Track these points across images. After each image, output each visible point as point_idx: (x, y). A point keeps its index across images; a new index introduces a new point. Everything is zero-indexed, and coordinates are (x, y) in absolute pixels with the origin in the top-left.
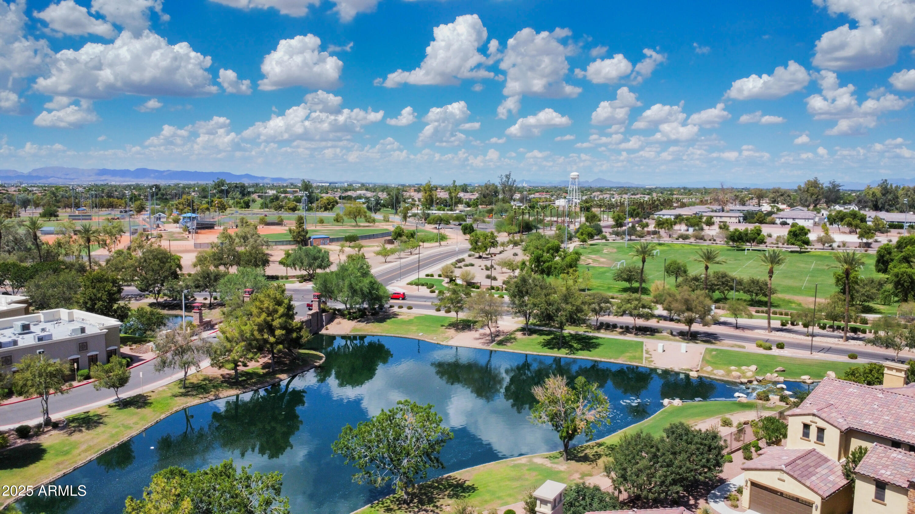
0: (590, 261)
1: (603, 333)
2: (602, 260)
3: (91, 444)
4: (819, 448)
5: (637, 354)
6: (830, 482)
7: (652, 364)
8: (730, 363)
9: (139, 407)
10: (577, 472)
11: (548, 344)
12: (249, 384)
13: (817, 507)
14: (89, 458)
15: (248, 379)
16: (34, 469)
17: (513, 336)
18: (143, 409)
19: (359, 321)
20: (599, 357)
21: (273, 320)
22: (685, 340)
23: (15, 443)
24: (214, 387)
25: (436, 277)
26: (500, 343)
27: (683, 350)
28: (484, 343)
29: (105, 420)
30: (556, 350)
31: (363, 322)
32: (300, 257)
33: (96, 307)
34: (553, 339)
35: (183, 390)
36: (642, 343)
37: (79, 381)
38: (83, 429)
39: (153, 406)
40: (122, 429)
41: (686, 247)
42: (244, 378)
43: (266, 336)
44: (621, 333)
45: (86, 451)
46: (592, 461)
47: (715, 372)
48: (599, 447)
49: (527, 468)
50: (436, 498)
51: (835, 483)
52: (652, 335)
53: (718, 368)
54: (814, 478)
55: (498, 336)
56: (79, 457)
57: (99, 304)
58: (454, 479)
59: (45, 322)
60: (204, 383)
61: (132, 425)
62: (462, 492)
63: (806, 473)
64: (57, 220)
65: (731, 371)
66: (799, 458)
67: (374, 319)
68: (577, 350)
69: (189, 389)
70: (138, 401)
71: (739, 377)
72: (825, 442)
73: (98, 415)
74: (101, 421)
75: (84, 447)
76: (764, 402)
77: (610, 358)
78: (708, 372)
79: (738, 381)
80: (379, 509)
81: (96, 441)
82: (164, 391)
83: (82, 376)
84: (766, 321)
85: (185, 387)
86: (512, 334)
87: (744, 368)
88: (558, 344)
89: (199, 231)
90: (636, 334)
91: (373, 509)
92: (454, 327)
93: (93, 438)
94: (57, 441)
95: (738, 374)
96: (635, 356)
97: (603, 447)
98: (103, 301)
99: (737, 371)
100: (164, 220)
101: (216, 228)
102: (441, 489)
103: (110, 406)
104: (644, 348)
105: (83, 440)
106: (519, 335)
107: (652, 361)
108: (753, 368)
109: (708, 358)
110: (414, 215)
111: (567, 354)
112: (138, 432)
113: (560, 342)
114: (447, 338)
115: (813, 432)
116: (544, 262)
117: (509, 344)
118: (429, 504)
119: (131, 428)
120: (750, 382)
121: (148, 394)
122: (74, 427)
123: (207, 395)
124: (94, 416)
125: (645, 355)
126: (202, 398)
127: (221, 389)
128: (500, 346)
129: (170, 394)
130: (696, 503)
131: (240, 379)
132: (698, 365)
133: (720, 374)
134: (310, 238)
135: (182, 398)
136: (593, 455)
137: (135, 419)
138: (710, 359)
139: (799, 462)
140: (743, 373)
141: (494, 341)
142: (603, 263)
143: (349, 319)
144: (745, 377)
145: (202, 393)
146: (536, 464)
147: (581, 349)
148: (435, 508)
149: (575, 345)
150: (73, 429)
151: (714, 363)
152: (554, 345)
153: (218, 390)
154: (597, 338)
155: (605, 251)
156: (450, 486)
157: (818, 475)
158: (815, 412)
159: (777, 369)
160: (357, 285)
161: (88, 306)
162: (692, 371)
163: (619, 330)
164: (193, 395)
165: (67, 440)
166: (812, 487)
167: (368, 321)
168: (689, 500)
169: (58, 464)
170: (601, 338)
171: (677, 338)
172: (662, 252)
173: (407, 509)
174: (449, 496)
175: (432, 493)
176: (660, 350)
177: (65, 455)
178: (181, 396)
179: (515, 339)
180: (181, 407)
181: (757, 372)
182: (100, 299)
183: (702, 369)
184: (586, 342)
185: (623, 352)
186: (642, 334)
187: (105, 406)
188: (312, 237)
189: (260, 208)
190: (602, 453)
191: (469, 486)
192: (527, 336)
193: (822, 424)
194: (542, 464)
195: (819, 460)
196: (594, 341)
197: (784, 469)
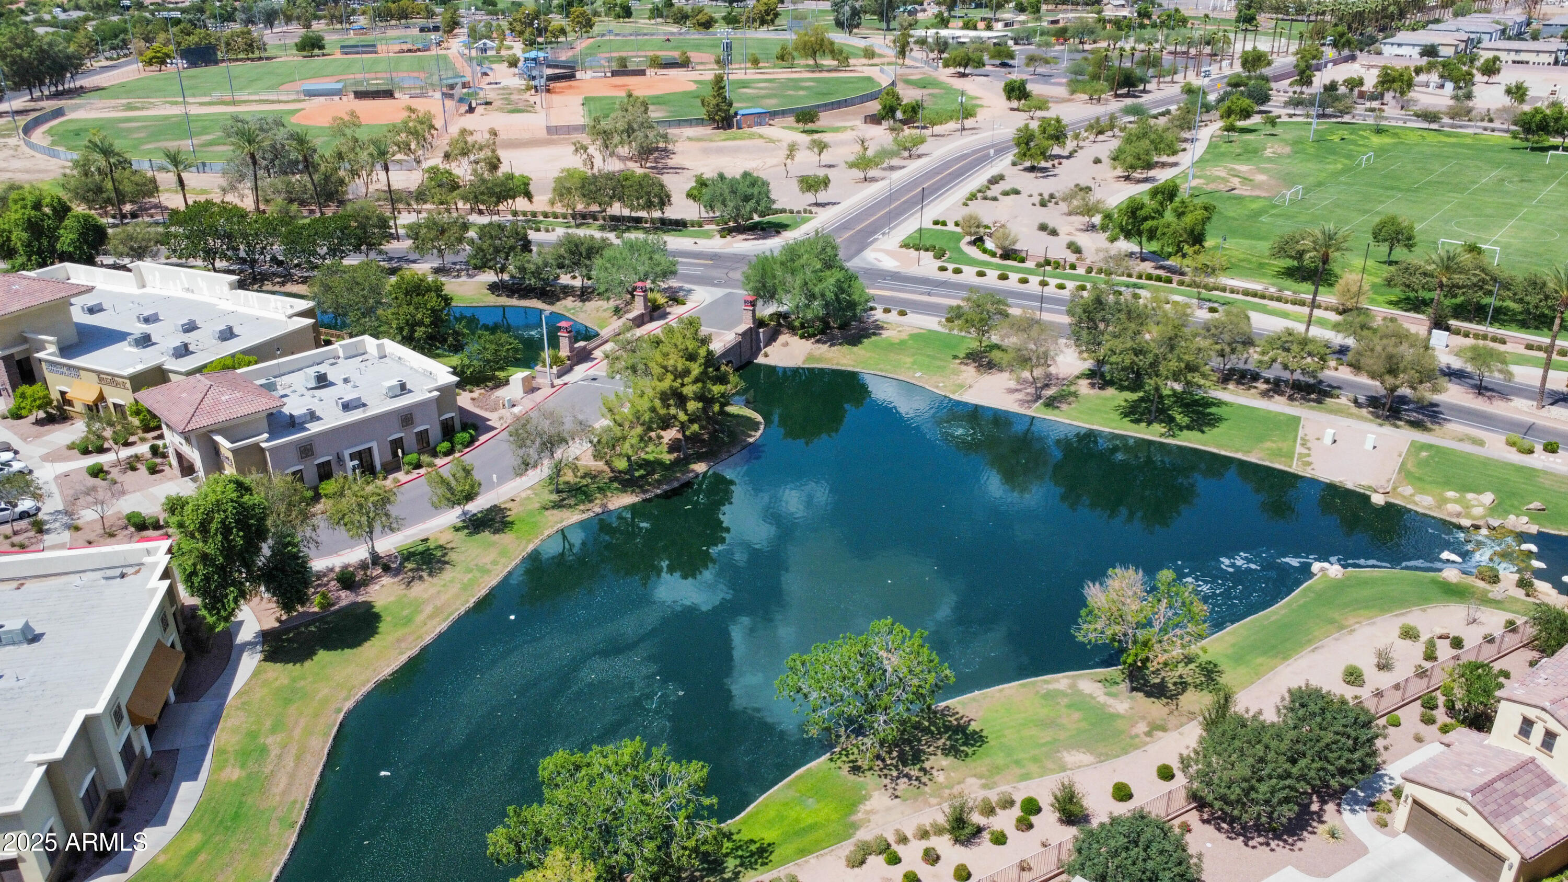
0: (1236, 182)
1: (1232, 392)
2: (1261, 178)
3: (438, 603)
4: (1542, 759)
5: (1285, 446)
6: (1544, 828)
7: (1309, 469)
8: (1448, 483)
9: (496, 531)
10: (1143, 718)
11: (1133, 413)
12: (649, 484)
13: (1511, 867)
14: (437, 631)
15: (648, 474)
16: (370, 648)
17: (1073, 389)
18: (503, 535)
19: (818, 341)
20: (1218, 447)
21: (683, 385)
22: (1378, 417)
23: (339, 598)
24: (600, 489)
25: (951, 227)
26: (1051, 403)
27: (1370, 440)
28: (1022, 402)
29: (452, 556)
30: (1144, 425)
31: (825, 343)
32: (721, 195)
33: (416, 335)
34: (1142, 400)
35: (555, 497)
36: (1297, 420)
37: (408, 473)
38: (425, 574)
39: (515, 527)
40: (478, 575)
41: (1431, 138)
42: (642, 472)
43: (673, 411)
44: (1265, 394)
45: (431, 617)
46: (1171, 698)
47: (1417, 498)
48: (1186, 664)
49: (1066, 701)
50: (924, 753)
51: (1551, 830)
52: (1319, 402)
53: (1423, 491)
54: (1517, 819)
55: (1047, 386)
56: (425, 629)
57: (420, 332)
58: (954, 714)
59: (346, 358)
60: (584, 482)
61: (489, 566)
62: (965, 744)
63: (1504, 809)
64: (324, 55)
65: (1446, 501)
66: (1501, 777)
67: (843, 337)
68: (1181, 428)
69: (564, 495)
70: (493, 520)
71: (1458, 515)
72: (1554, 753)
73: (441, 547)
74: (446, 559)
75: (429, 609)
76: (1488, 587)
77: (1237, 451)
78: (1404, 497)
79: (1454, 520)
80: (841, 765)
81: (444, 598)
82: (528, 498)
83: (409, 464)
84: (1540, 372)
85: (558, 491)
86: (1072, 383)
87: (1470, 496)
88: (1150, 412)
89: (552, 85)
90: (1291, 398)
91: (832, 765)
92: (974, 361)
93: (439, 592)
94: (392, 599)
95: (1457, 508)
96: (1280, 449)
97: (1192, 666)
98: (426, 327)
99: (1456, 501)
100: (492, 53)
101: (579, 75)
102: (932, 733)
103: (457, 529)
104: (1301, 433)
105: (425, 596)
106: (1083, 386)
107: (1309, 464)
108: (1488, 498)
109: (1409, 466)
110: (922, 42)
111: (1162, 435)
112: (499, 579)
113: (1153, 408)
114: (961, 386)
115: (1537, 734)
116: (1146, 219)
117: (1064, 407)
118: (914, 764)
119: (488, 571)
120: (1477, 527)
121: (506, 506)
122: (411, 570)
123: (590, 506)
124: (436, 548)
125: (1299, 449)
126: (583, 511)
127: (609, 495)
128: (1050, 410)
129: (537, 505)
130: (1321, 809)
131: (637, 474)
132: (1389, 481)
133: (1425, 504)
134: (736, 114)
135: (555, 512)
136: (1175, 684)
137: (492, 555)
138: (1413, 470)
139: (1499, 785)
140: (1468, 507)
141: (1039, 397)
142: (1259, 186)
143: (802, 337)
144: (1468, 516)
145: (583, 502)
146: (1080, 693)
147: (1188, 428)
148: (921, 774)
149: (1178, 418)
150: (410, 574)
151: (1420, 479)
152: (1142, 414)
153: (605, 496)
154: (1219, 403)
155: (1268, 152)
156: (948, 728)
157: (1525, 814)
158: (1547, 705)
159: (1531, 506)
160: (815, 285)
161: (404, 333)
162: (1376, 491)
163: (1263, 386)
164: (570, 506)
165: (405, 595)
166: (1509, 837)
167: (832, 341)
168: (1311, 802)
169: (399, 641)
170: (1226, 404)
171: (1364, 411)
172: (1381, 151)
173: (881, 770)
174: (946, 751)
175: (919, 741)
176: (1328, 440)
177: (405, 625)
178: (553, 507)
179: (1075, 395)
180: (555, 529)
181: (1493, 510)
182: (421, 323)
183: (1394, 489)
184: (1198, 413)
185: (1260, 439)
186: (1304, 398)
187: (449, 528)
188: (741, 112)
189: (650, 18)
190: (1189, 680)
191: (975, 732)
192: (1096, 391)
193: (1554, 726)
194: (1091, 696)
195: (1537, 781)
196: (1213, 410)
197: (1470, 799)
